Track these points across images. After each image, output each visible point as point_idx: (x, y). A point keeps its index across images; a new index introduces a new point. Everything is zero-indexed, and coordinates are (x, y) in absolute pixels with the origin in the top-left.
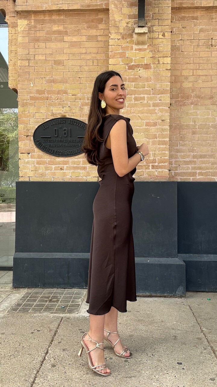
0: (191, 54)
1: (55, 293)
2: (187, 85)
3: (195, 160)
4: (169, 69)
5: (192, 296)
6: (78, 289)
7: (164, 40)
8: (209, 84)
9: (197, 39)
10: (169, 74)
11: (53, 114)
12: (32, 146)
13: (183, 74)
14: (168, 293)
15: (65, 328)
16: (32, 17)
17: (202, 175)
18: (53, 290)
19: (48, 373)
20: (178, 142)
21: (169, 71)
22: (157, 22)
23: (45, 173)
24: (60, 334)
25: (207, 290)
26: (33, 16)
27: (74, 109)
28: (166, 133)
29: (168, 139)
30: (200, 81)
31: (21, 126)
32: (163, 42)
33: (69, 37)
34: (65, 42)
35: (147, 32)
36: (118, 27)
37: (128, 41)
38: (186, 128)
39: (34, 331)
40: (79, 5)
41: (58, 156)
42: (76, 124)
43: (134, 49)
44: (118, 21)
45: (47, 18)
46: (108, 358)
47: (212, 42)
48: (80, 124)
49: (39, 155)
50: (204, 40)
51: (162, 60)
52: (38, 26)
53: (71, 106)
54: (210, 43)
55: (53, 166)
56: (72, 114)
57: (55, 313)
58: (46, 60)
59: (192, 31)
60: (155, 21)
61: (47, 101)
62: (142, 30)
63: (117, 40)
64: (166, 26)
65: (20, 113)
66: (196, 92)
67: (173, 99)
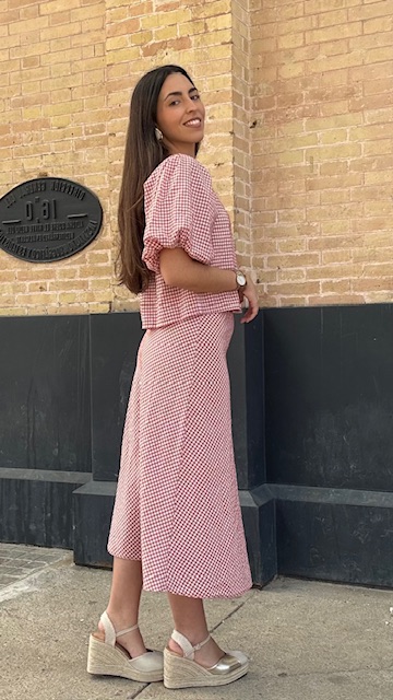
2: (291, 71)
3: (315, 252)
4: (228, 41)
8: (343, 61)
10: (229, 54)
11: (24, 173)
13: (280, 47)
17: (332, 290)
20: (275, 213)
21: (228, 45)
23: (14, 297)
27: (62, 158)
28: (225, 194)
30: (322, 57)
33: (49, 5)
34: (42, 16)
38: (291, 175)
43: (154, 10)
49: (2, 262)
51: (214, 24)
53: (56, 153)
55: (28, 283)
56: (59, 169)
58: (9, 60)
61: (13, 146)
66: (313, 86)
67: (261, 110)
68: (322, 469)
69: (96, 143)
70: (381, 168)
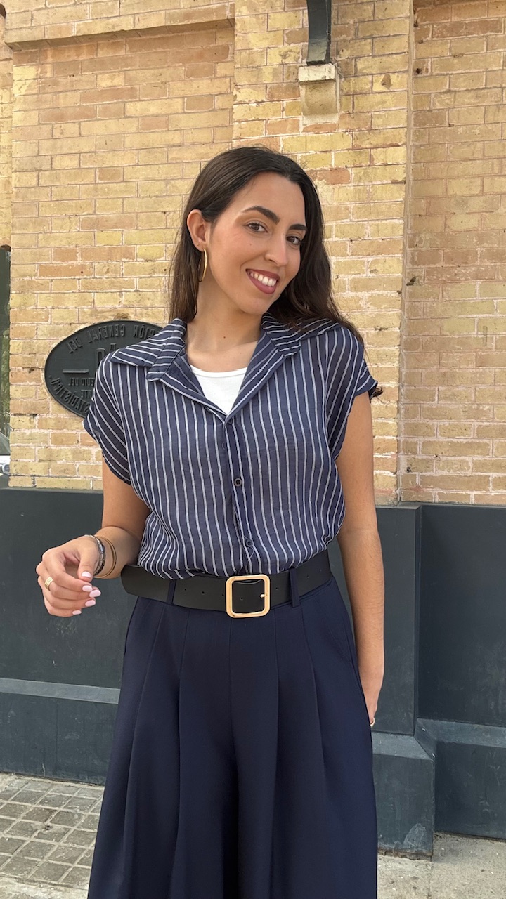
0: (478, 131)
1: (73, 800)
2: (463, 222)
3: (485, 441)
4: (400, 179)
7: (389, 97)
9: (495, 87)
10: (399, 194)
11: (95, 311)
12: (43, 396)
13: (451, 192)
16: (46, 58)
20: (434, 389)
21: (399, 185)
22: (369, 47)
23: (74, 466)
27: (149, 299)
29: (394, 384)
30: (502, 210)
31: (17, 344)
32: (384, 102)
33: (139, 105)
34: (129, 117)
35: (333, 77)
36: (255, 69)
37: (285, 105)
38: (458, 347)
40: (163, 16)
43: (301, 130)
44: (259, 50)
45: (85, 57)
49: (58, 420)
51: (382, 157)
52: (62, 80)
53: (141, 290)
55: (94, 450)
56: (144, 311)
58: (80, 168)
59: (481, 64)
60: (363, 43)
61: (81, 277)
62: (318, 74)
63: (255, 104)
64: (394, 56)
65: (16, 309)
66: (492, 243)
67: (422, 267)
68: (493, 704)
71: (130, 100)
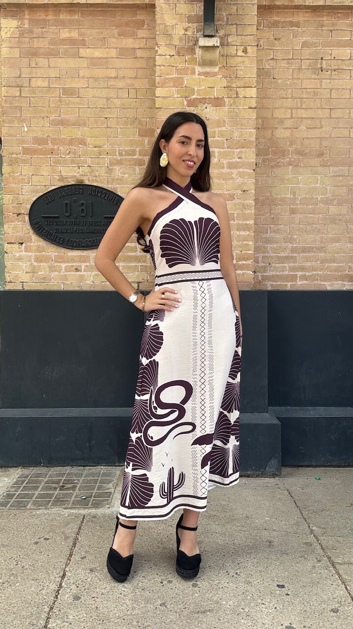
0: (289, 83)
1: (68, 474)
2: (281, 133)
3: (295, 255)
4: (254, 107)
5: (291, 474)
6: (106, 467)
7: (247, 58)
8: (316, 133)
9: (297, 59)
10: (253, 115)
11: (62, 178)
12: (27, 231)
13: (275, 116)
14: (253, 470)
15: (90, 534)
16: (24, 15)
17: (306, 280)
18: (65, 470)
19: (69, 611)
20: (268, 227)
21: (253, 110)
22: (235, 30)
23: (50, 275)
24: (82, 543)
25: (314, 464)
26: (26, 13)
27: (97, 171)
28: (249, 211)
29: (252, 222)
30: (303, 127)
31: (8, 198)
32: (244, 62)
33: (87, 50)
34: (82, 57)
35: (218, 45)
36: (170, 35)
37: (187, 59)
38: (280, 203)
39: (38, 540)
41: (71, 248)
42: (101, 196)
43: (197, 74)
44: (171, 25)
45: (50, 17)
46: (165, 581)
47: (321, 64)
48: (107, 196)
49: (38, 247)
50: (310, 61)
51: (243, 93)
52: (35, 30)
53: (92, 166)
54: (319, 66)
55: (63, 265)
56: (94, 178)
57: (71, 508)
58: (49, 87)
59: (290, 45)
60: (230, 27)
61: (51, 156)
62: (210, 42)
63: (169, 57)
64: (249, 36)
65: (7, 175)
66: (297, 146)
67: (260, 157)
68: (303, 395)
69: (128, 163)
70: (340, 204)
71: (82, 47)
